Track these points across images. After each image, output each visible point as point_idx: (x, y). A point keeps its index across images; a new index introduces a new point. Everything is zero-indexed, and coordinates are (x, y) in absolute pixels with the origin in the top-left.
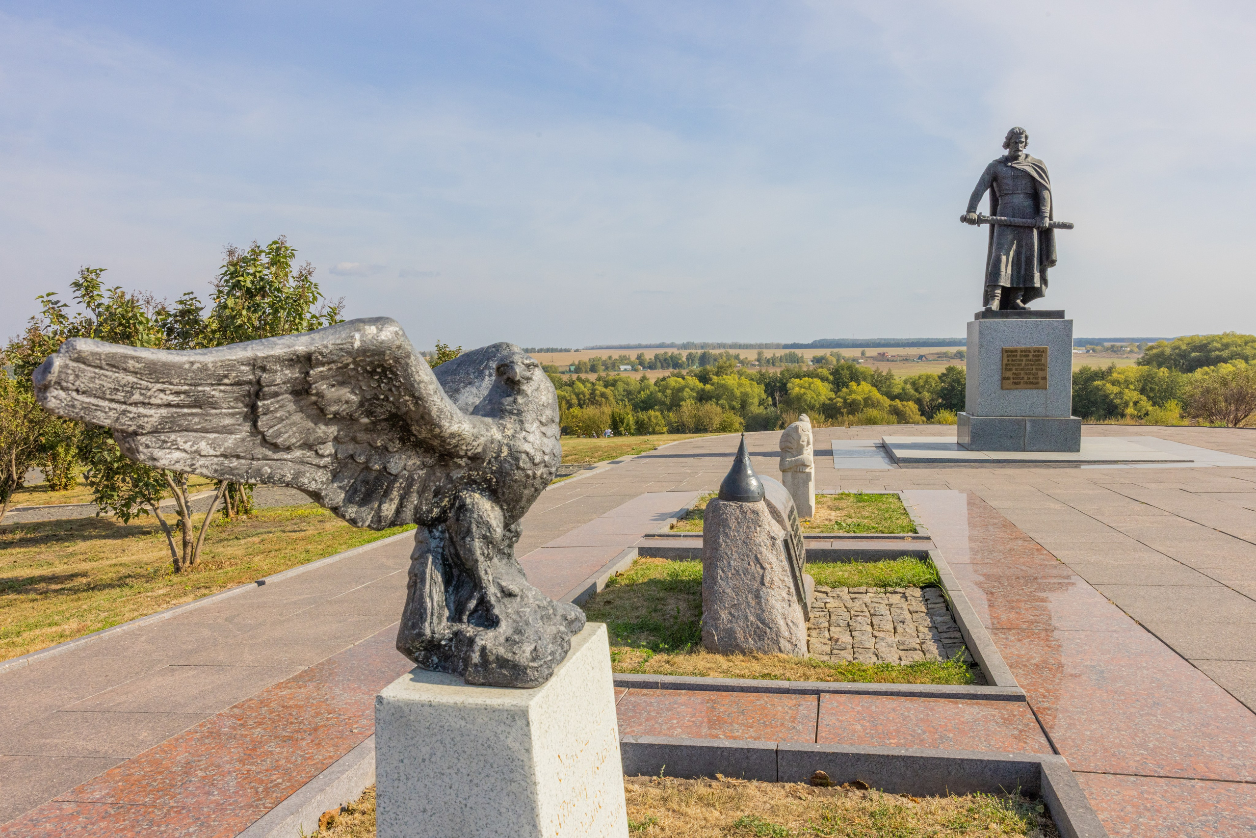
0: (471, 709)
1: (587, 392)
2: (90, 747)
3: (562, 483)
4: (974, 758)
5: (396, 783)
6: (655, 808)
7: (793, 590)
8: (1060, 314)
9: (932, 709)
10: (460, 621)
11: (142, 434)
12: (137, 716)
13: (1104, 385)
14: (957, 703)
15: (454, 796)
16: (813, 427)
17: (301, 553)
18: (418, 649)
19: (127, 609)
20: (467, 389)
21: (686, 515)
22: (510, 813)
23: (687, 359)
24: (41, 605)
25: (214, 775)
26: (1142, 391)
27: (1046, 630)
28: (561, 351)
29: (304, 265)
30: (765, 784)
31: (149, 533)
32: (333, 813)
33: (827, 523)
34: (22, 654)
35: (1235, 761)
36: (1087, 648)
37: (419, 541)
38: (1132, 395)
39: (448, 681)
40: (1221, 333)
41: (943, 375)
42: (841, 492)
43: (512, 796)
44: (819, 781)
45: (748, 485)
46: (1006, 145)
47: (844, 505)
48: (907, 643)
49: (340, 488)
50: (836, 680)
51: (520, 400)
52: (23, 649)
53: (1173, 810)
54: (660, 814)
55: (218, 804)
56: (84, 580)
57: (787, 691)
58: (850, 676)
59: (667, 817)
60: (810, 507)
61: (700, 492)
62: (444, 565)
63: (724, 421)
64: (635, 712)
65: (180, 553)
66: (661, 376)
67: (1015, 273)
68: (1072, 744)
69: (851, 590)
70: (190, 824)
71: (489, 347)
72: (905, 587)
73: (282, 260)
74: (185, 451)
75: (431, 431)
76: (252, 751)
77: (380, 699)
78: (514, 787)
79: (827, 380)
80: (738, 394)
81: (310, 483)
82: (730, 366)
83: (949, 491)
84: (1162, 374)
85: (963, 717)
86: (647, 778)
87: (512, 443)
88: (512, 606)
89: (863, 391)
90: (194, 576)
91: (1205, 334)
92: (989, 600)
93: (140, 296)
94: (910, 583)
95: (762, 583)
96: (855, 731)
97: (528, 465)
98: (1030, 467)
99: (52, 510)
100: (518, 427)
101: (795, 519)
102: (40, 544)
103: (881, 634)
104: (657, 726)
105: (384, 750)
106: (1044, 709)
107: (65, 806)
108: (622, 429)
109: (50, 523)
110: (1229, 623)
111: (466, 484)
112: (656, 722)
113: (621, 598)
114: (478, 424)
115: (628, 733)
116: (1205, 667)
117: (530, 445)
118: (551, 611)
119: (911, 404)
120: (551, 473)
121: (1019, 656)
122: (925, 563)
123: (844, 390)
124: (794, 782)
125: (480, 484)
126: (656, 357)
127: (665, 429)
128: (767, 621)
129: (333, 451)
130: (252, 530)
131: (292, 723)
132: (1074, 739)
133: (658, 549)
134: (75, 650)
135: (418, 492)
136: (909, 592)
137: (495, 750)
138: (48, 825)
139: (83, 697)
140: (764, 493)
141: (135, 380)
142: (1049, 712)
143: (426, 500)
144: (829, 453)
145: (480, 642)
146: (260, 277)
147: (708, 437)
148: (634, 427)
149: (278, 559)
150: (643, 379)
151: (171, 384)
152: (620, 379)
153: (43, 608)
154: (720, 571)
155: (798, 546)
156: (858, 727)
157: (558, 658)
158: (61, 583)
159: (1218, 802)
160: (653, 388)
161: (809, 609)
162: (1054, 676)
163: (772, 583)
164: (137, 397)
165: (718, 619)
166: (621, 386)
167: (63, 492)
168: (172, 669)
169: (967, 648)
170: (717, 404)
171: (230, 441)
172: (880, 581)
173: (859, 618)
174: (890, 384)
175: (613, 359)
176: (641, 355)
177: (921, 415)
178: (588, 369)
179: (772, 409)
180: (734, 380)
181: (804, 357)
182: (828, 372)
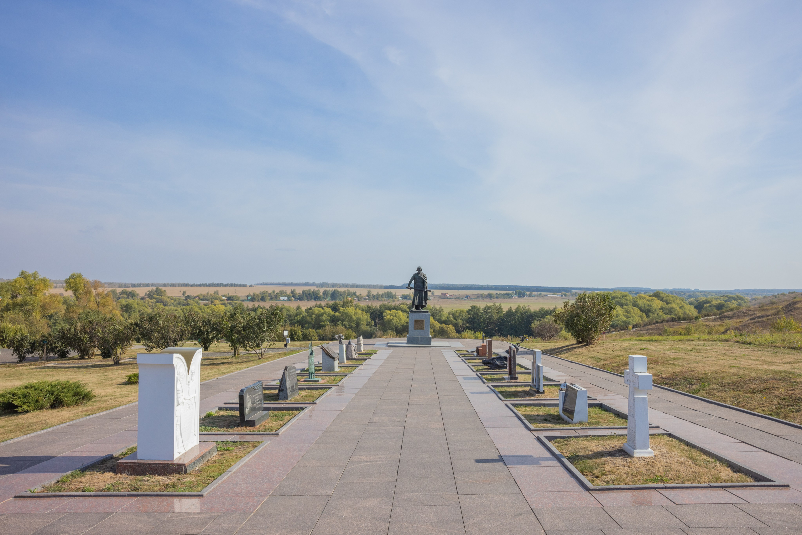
23: (323, 294)
28: (240, 285)
41: (470, 310)
46: (417, 270)
63: (347, 334)
66: (308, 306)
67: (419, 301)
79: (406, 311)
80: (355, 319)
82: (351, 300)
108: (295, 338)
119: (451, 326)
126: (304, 292)
127: (317, 338)
148: (301, 337)
150: (298, 308)
160: (304, 314)
166: (285, 311)
170: (342, 324)
174: (441, 315)
175: (276, 293)
176: (293, 290)
177: (456, 333)
178: (260, 299)
179: (374, 328)
180: (353, 310)
181: (397, 295)
182: (406, 307)
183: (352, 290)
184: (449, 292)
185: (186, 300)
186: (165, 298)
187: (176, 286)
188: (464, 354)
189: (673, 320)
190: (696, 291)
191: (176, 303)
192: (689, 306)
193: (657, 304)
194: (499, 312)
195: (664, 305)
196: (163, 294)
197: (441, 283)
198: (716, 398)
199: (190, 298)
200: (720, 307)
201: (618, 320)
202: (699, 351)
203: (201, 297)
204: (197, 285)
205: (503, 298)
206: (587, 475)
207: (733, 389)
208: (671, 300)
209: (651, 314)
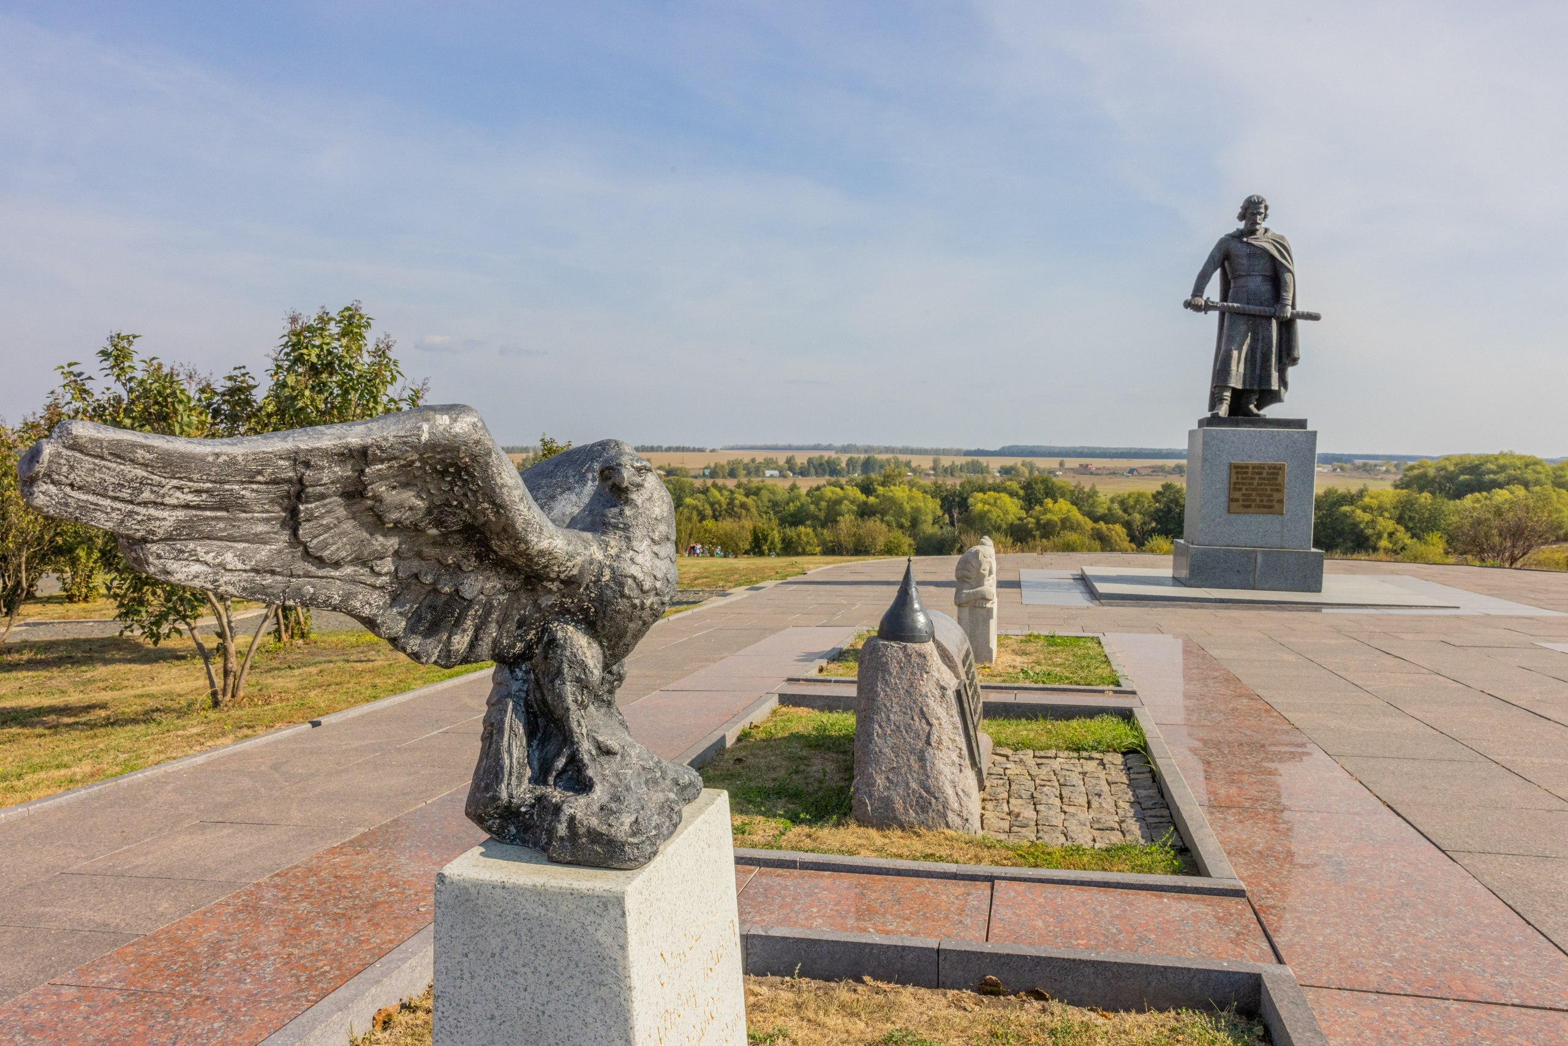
0: (554, 894)
1: (724, 501)
2: (97, 919)
3: (689, 612)
4: (1180, 965)
5: (458, 981)
6: (786, 1016)
7: (965, 752)
8: (1301, 424)
9: (1130, 904)
10: (545, 783)
11: (153, 542)
12: (157, 882)
13: (1353, 511)
14: (1161, 897)
15: (529, 1002)
16: (998, 552)
17: (367, 689)
18: (491, 817)
19: (152, 750)
20: (565, 496)
21: (838, 656)
22: (598, 1025)
23: (847, 465)
24: (49, 742)
25: (248, 959)
26: (1400, 520)
27: (1274, 810)
28: (694, 450)
29: (382, 338)
30: (922, 991)
31: (184, 658)
32: (391, 1010)
33: (1011, 670)
34: (22, 802)
35: (1499, 979)
36: (1322, 833)
37: (498, 683)
38: (1386, 524)
39: (527, 858)
40: (1496, 452)
41: (1159, 493)
42: (1029, 633)
43: (601, 1003)
44: (989, 988)
45: (914, 621)
46: (1242, 217)
47: (1032, 649)
48: (1103, 821)
49: (400, 614)
50: (1015, 865)
51: (628, 511)
52: (23, 795)
53: (1421, 1037)
54: (792, 1024)
55: (251, 995)
56: (103, 713)
57: (954, 876)
58: (1032, 860)
59: (801, 1027)
60: (990, 651)
61: (857, 628)
62: (528, 713)
63: (891, 542)
64: (767, 897)
65: (219, 682)
66: (814, 485)
67: (1248, 372)
68: (1300, 952)
69: (1037, 754)
70: (215, 1019)
71: (594, 445)
72: (1103, 752)
73: (355, 330)
74: (206, 563)
75: (515, 547)
76: (294, 931)
77: (441, 878)
78: (603, 992)
79: (1017, 495)
80: (908, 509)
81: (363, 607)
82: (900, 474)
83: (1161, 635)
84: (1423, 500)
85: (1169, 914)
86: (778, 979)
87: (615, 564)
88: (610, 766)
89: (1061, 509)
90: (235, 713)
91: (1477, 453)
92: (1205, 771)
93: (181, 369)
94: (1109, 747)
95: (928, 743)
96: (1035, 928)
97: (635, 593)
98: (1260, 609)
99: (68, 626)
100: (624, 544)
101: (970, 665)
102: (52, 667)
103: (1071, 810)
104: (792, 915)
105: (444, 941)
106: (1268, 907)
107: (64, 990)
108: (765, 548)
109: (65, 642)
110: (1496, 808)
111: (557, 613)
112: (792, 910)
113: (755, 755)
114: (574, 540)
115: (757, 923)
116: (1466, 862)
117: (638, 567)
118: (658, 774)
119: (1118, 527)
120: (663, 603)
121: (1238, 841)
122: (1128, 722)
123: (1038, 508)
124: (958, 989)
125: (575, 614)
126: (810, 461)
127: (818, 549)
128: (932, 789)
129: (393, 568)
130: (309, 658)
131: (345, 897)
132: (1303, 946)
133: (804, 697)
134: (86, 799)
135: (498, 622)
136: (1108, 758)
137: (582, 945)
138: (42, 1013)
139: (93, 857)
140: (933, 632)
141: (145, 474)
142: (1274, 911)
143: (508, 632)
144: (1016, 584)
145: (567, 811)
146: (328, 350)
147: (870, 560)
148: (779, 546)
149: (338, 695)
150: (793, 488)
151: (191, 480)
152: (764, 487)
153: (51, 745)
154: (876, 726)
155: (973, 698)
156: (1040, 923)
157: (666, 832)
158: (75, 715)
159: (1477, 1029)
160: (804, 499)
161: (985, 776)
162: (1282, 866)
163: (940, 742)
164: (146, 495)
165: (873, 785)
166: (765, 494)
167: (83, 605)
168: (202, 827)
169: (1176, 829)
170: (882, 520)
171: (263, 553)
172: (1073, 743)
173: (1045, 789)
174: (1094, 503)
175: (757, 463)
176: (791, 458)
177: (1130, 541)
178: (726, 474)
179: (949, 528)
180: (904, 492)
181: (990, 467)
182: (1019, 485)
183: (903, 458)
184: (1095, 463)
197: (1077, 445)
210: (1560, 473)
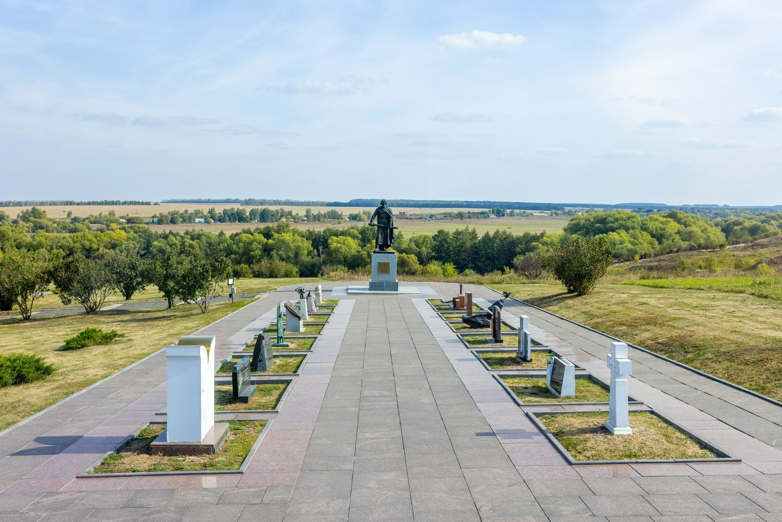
1: (178, 243)
13: (538, 245)
23: (250, 214)
28: (143, 203)
41: (436, 235)
46: (381, 204)
63: (287, 271)
66: (233, 231)
67: (383, 240)
79: (357, 237)
80: (293, 247)
119: (413, 256)
123: (368, 245)
126: (225, 212)
127: (251, 275)
150: (221, 234)
152: (203, 234)
160: (229, 241)
166: (203, 237)
174: (400, 242)
175: (189, 213)
176: (212, 209)
177: (420, 264)
178: (169, 221)
179: (317, 258)
180: (290, 236)
181: (343, 214)
182: (357, 232)
183: (287, 208)
185: (72, 223)
186: (45, 221)
187: (57, 205)
188: (439, 306)
189: (691, 249)
190: (725, 207)
191: (60, 227)
192: (714, 228)
193: (673, 226)
194: (473, 238)
195: (682, 228)
196: (41, 216)
198: (708, 369)
199: (78, 221)
200: (754, 231)
201: (622, 248)
202: (705, 308)
203: (93, 219)
204: (85, 204)
205: (478, 218)
206: (571, 451)
207: (728, 360)
208: (691, 222)
209: (664, 240)
210: (645, 222)
